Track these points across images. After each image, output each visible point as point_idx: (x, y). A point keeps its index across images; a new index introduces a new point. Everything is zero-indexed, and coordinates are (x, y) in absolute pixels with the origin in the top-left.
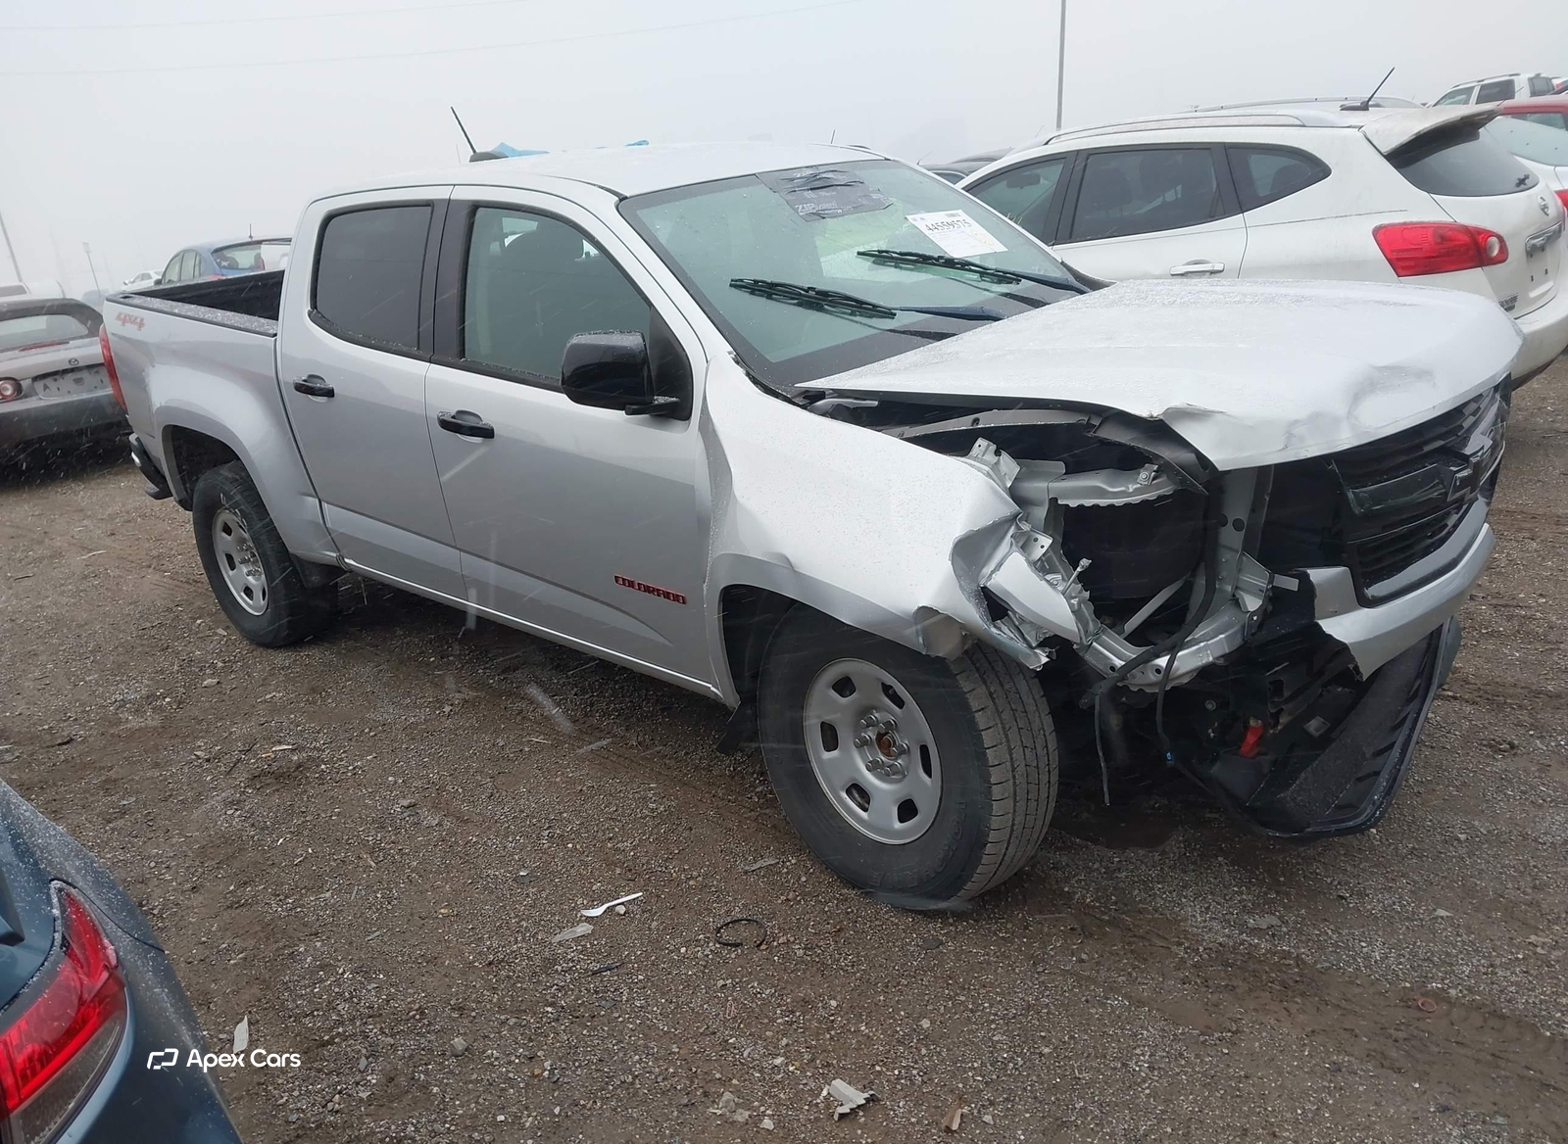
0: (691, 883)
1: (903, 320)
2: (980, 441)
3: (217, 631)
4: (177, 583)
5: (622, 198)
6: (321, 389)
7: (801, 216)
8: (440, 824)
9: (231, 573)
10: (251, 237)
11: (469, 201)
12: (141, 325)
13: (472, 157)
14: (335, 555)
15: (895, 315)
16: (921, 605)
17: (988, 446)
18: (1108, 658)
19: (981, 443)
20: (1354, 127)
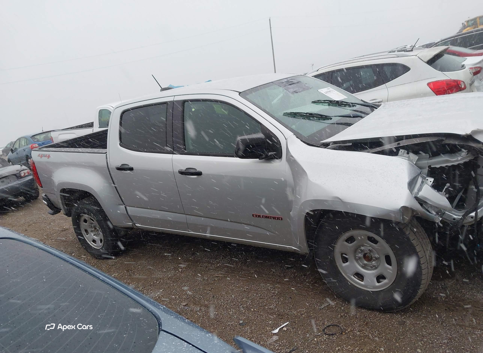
0: (303, 316)
1: (334, 120)
2: (401, 150)
3: (82, 256)
4: (58, 243)
5: (240, 93)
6: (127, 168)
7: (291, 93)
8: (200, 310)
9: (87, 236)
10: (43, 131)
11: (182, 100)
12: (49, 157)
13: (161, 89)
14: (131, 224)
15: (332, 118)
16: (402, 206)
17: (404, 151)
18: (452, 216)
19: (401, 151)
20: (414, 55)
